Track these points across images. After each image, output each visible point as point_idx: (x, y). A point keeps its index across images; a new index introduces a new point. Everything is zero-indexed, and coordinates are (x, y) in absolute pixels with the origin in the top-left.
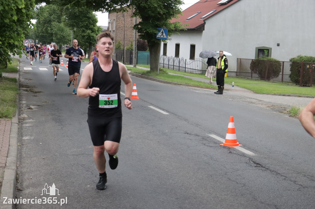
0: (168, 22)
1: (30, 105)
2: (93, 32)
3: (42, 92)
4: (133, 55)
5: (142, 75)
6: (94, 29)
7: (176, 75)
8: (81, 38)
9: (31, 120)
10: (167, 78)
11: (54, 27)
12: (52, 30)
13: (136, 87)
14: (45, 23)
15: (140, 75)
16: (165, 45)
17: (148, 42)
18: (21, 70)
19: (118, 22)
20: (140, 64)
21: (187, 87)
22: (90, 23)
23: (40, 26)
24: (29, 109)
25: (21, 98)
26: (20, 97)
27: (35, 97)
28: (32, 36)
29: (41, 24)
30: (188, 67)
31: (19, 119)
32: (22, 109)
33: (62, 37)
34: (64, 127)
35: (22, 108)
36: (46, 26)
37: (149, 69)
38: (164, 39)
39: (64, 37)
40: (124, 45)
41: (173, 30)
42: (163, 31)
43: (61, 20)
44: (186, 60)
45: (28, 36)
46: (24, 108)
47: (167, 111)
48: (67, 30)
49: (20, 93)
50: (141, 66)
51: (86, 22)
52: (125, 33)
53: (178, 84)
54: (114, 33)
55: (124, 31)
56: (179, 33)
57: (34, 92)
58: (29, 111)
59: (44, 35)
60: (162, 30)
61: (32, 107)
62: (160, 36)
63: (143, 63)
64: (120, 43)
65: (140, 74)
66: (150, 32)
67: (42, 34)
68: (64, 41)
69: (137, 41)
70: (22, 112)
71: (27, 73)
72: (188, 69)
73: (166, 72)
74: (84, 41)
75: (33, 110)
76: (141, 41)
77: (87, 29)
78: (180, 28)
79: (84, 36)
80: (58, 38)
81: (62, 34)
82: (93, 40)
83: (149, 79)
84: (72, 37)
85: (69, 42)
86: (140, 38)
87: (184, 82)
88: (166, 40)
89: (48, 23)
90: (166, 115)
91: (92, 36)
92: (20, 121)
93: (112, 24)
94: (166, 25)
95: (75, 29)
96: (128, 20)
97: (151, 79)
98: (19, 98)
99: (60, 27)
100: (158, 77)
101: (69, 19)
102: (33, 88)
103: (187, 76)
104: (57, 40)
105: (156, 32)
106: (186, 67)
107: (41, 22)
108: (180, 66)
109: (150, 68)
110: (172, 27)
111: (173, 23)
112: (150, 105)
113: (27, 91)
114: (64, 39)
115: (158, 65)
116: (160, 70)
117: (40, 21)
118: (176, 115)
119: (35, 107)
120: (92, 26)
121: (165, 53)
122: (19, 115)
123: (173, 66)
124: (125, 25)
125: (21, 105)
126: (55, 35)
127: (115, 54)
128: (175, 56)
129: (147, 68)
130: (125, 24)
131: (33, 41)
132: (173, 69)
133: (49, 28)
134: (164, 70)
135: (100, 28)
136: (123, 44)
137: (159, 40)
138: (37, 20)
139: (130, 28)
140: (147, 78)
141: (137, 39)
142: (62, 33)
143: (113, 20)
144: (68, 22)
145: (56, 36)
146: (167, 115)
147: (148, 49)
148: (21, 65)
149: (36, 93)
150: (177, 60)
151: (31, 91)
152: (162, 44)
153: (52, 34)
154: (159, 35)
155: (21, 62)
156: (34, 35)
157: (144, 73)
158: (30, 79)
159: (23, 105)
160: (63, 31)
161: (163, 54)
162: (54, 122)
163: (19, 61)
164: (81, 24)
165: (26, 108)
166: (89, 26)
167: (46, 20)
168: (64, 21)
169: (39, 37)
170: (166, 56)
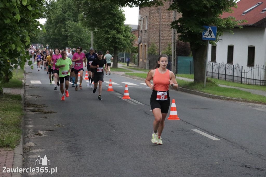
0: (218, 17)
1: (38, 129)
2: (119, 32)
3: (54, 113)
4: (171, 62)
5: (183, 87)
6: (120, 29)
7: (229, 87)
8: (103, 41)
9: (39, 150)
10: (216, 92)
11: (69, 27)
12: (66, 31)
13: (175, 104)
14: (57, 23)
15: (181, 88)
16: (214, 48)
17: (191, 44)
18: (26, 84)
19: (152, 19)
20: (180, 73)
21: (244, 104)
22: (115, 21)
23: (51, 26)
24: (37, 135)
25: (26, 121)
26: (26, 119)
27: (45, 119)
28: (41, 40)
29: (53, 24)
30: (245, 77)
31: (24, 149)
32: (28, 135)
33: (79, 40)
34: (81, 158)
35: (29, 133)
36: (59, 26)
37: (192, 80)
38: (213, 41)
39: (82, 40)
40: (159, 49)
41: (224, 28)
42: (211, 30)
43: (78, 18)
44: (242, 67)
45: (36, 40)
46: (30, 133)
47: (217, 136)
48: (86, 32)
49: (25, 114)
50: (182, 77)
51: (110, 20)
52: (161, 33)
53: (232, 100)
54: (147, 34)
55: (160, 31)
56: (232, 32)
57: (43, 112)
58: (37, 138)
59: (56, 37)
60: (210, 28)
61: (41, 132)
62: (206, 37)
63: (185, 72)
64: (154, 47)
65: (180, 86)
66: (193, 31)
67: (54, 37)
68: (82, 45)
69: (176, 44)
70: (27, 139)
71: (34, 87)
72: (245, 79)
73: (215, 84)
74: (108, 45)
75: (42, 136)
76: (181, 43)
77: (111, 29)
78: (233, 25)
79: (107, 39)
80: (74, 42)
81: (79, 36)
82: (119, 43)
83: (193, 94)
84: (92, 39)
85: (89, 47)
86: (181, 40)
87: (239, 97)
88: (214, 41)
89: (61, 23)
90: (216, 141)
91: (118, 38)
92: (26, 151)
93: (143, 22)
94: (214, 22)
95: (96, 30)
96: (164, 16)
97: (195, 93)
98: (25, 121)
99: (77, 28)
100: (205, 91)
101: (88, 17)
102: (42, 107)
103: (244, 88)
104: (73, 44)
105: (202, 31)
106: (243, 76)
107: (53, 21)
108: (234, 75)
109: (194, 79)
110: (223, 24)
111: (225, 19)
112: (195, 128)
113: (34, 111)
114: (82, 42)
115: (204, 74)
116: (208, 81)
117: (51, 20)
118: (229, 141)
119: (45, 132)
120: (118, 25)
121: (214, 59)
122: (24, 143)
123: (225, 76)
124: (161, 23)
125: (27, 130)
126: (70, 37)
127: (148, 61)
128: (227, 62)
129: (189, 79)
130: (161, 21)
131: (43, 46)
132: (224, 79)
133: (63, 29)
134: (213, 80)
135: (128, 28)
136: (158, 47)
137: (205, 42)
138: (47, 19)
139: (168, 26)
140: (190, 92)
141: (177, 41)
142: (79, 34)
143: (145, 16)
144: (87, 21)
145: (72, 39)
146: (218, 141)
147: (191, 54)
148: (27, 78)
149: (46, 113)
150: (229, 68)
151: (40, 111)
152: (210, 46)
153: (67, 36)
154: (206, 35)
155: (27, 74)
156: (43, 38)
157: (185, 85)
158: (38, 96)
159: (30, 130)
160: (81, 32)
161: (211, 60)
162: (69, 151)
163: (24, 72)
164: (103, 23)
165: (32, 133)
166: (114, 26)
167: (60, 19)
168: (82, 20)
169: (51, 40)
170: (215, 62)
